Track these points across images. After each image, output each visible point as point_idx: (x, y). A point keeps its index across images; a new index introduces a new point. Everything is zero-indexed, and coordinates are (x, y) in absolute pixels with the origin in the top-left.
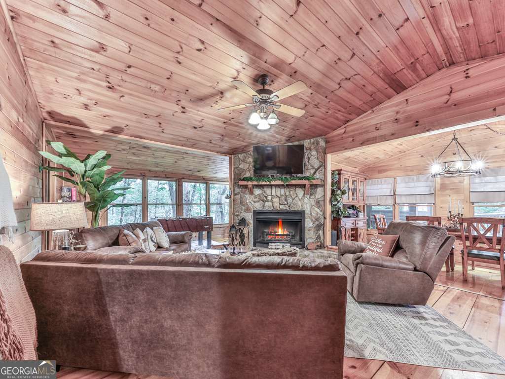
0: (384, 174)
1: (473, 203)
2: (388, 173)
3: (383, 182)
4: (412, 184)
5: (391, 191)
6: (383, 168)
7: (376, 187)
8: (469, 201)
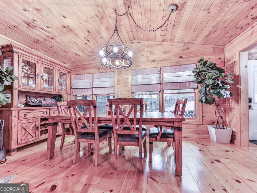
0: (87, 70)
1: (133, 93)
2: (89, 71)
3: (85, 78)
4: (103, 79)
5: (90, 85)
6: (86, 66)
7: (81, 81)
8: (131, 92)
